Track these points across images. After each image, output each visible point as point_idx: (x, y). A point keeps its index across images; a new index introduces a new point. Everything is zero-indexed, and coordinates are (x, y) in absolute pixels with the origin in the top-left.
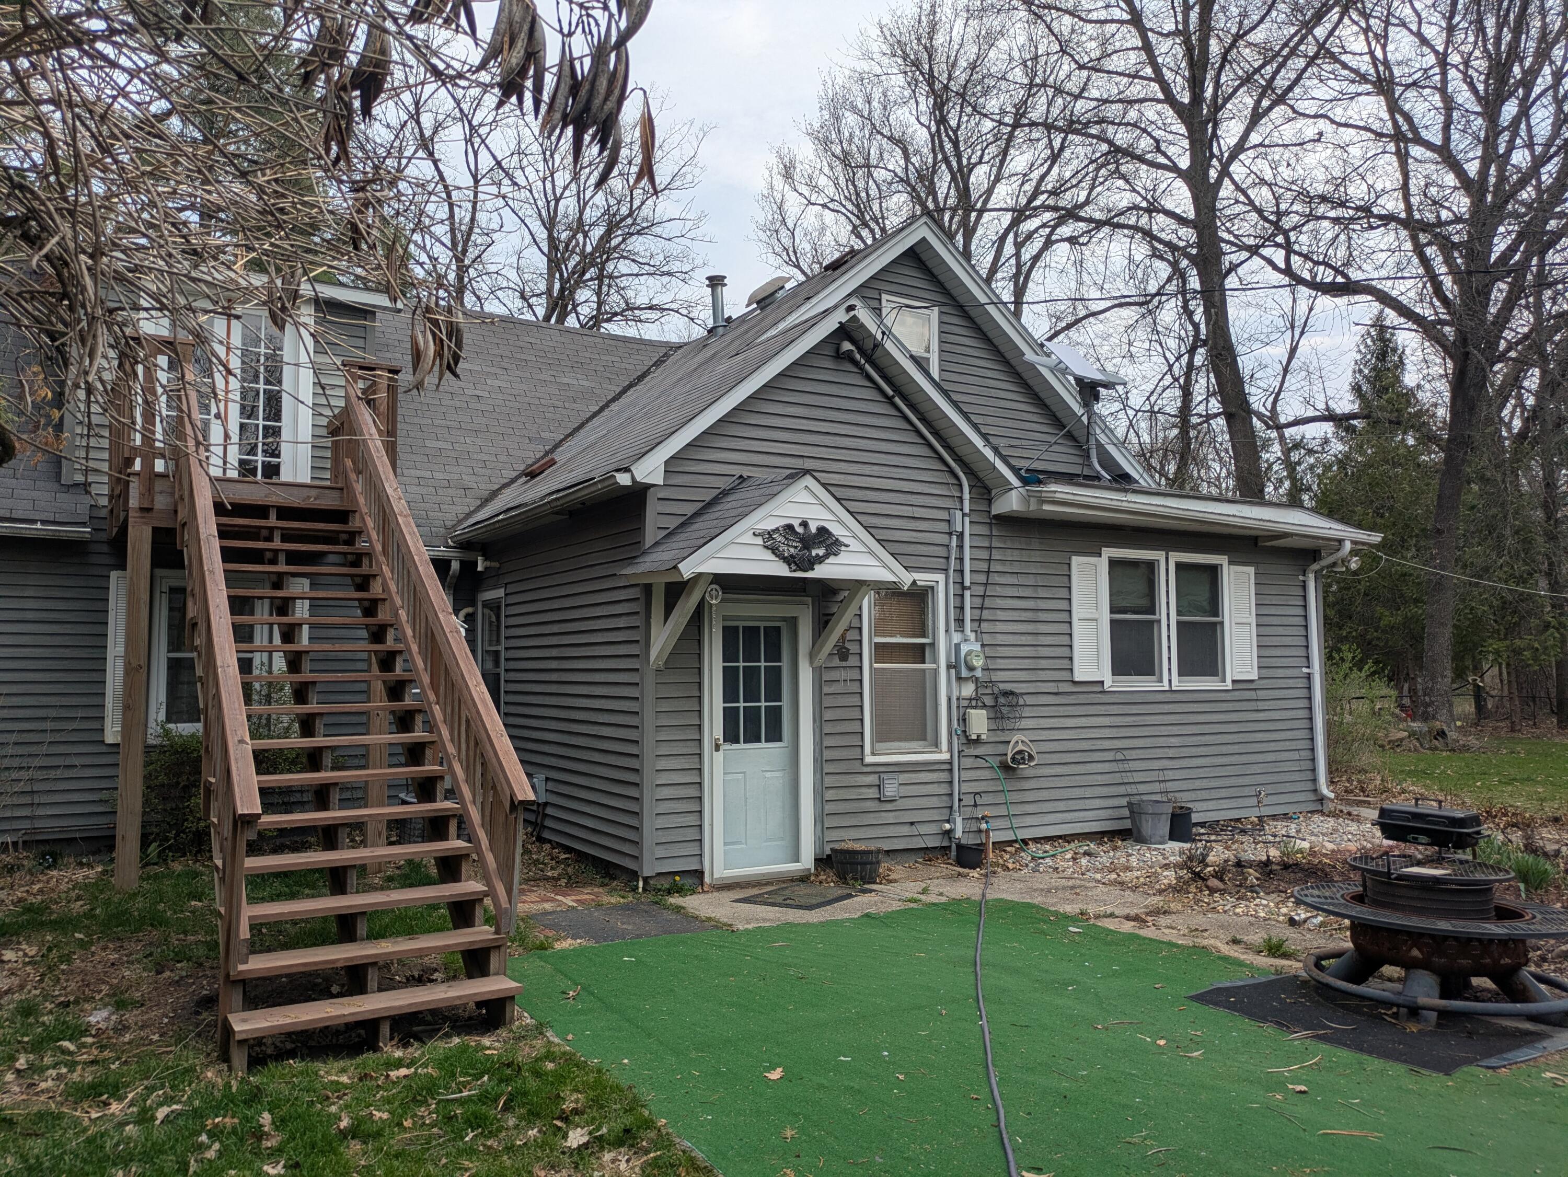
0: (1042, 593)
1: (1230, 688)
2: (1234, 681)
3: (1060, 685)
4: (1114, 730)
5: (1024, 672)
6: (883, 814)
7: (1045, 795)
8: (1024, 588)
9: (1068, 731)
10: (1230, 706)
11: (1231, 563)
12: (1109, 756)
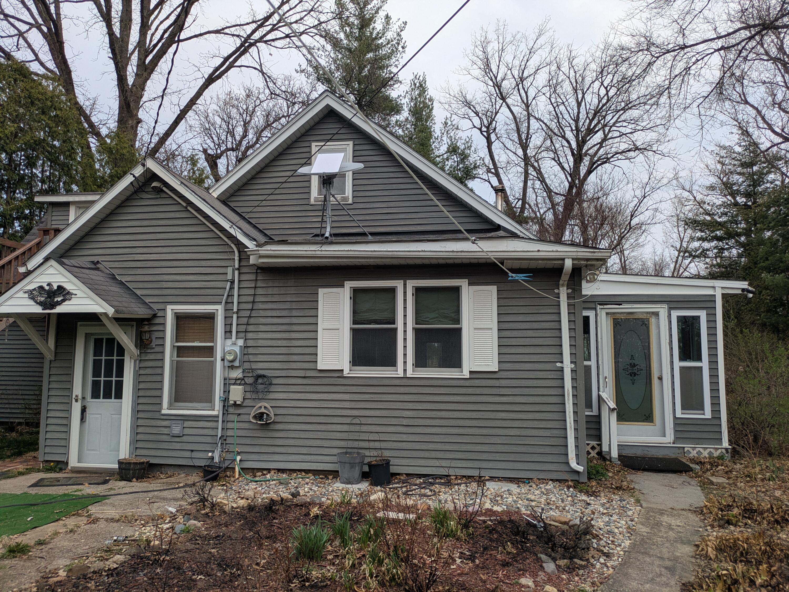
0: (295, 313)
1: (468, 377)
2: (471, 372)
3: (308, 372)
4: (353, 403)
5: (279, 363)
6: (174, 444)
7: (292, 442)
8: (281, 311)
9: (313, 402)
10: (470, 391)
11: (470, 284)
12: (348, 420)
